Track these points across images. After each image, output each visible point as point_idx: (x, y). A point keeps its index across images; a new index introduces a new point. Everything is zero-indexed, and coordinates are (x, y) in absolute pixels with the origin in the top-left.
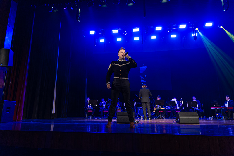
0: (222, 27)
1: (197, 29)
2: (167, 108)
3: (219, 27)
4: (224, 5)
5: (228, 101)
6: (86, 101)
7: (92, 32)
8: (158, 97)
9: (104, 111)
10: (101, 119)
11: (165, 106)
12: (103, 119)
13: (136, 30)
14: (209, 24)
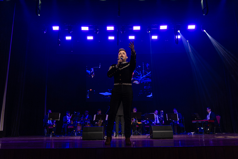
0: (205, 31)
1: (179, 31)
2: (145, 122)
3: (203, 30)
4: (203, 9)
5: (210, 113)
6: (45, 114)
7: (56, 28)
8: (135, 109)
9: (69, 127)
10: (64, 137)
11: (144, 120)
12: (67, 137)
13: (110, 28)
14: (192, 27)
